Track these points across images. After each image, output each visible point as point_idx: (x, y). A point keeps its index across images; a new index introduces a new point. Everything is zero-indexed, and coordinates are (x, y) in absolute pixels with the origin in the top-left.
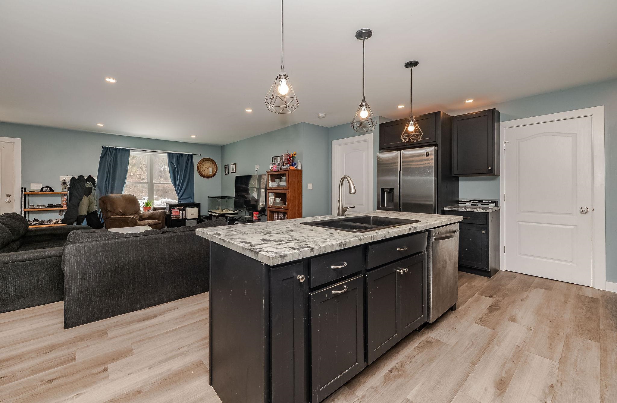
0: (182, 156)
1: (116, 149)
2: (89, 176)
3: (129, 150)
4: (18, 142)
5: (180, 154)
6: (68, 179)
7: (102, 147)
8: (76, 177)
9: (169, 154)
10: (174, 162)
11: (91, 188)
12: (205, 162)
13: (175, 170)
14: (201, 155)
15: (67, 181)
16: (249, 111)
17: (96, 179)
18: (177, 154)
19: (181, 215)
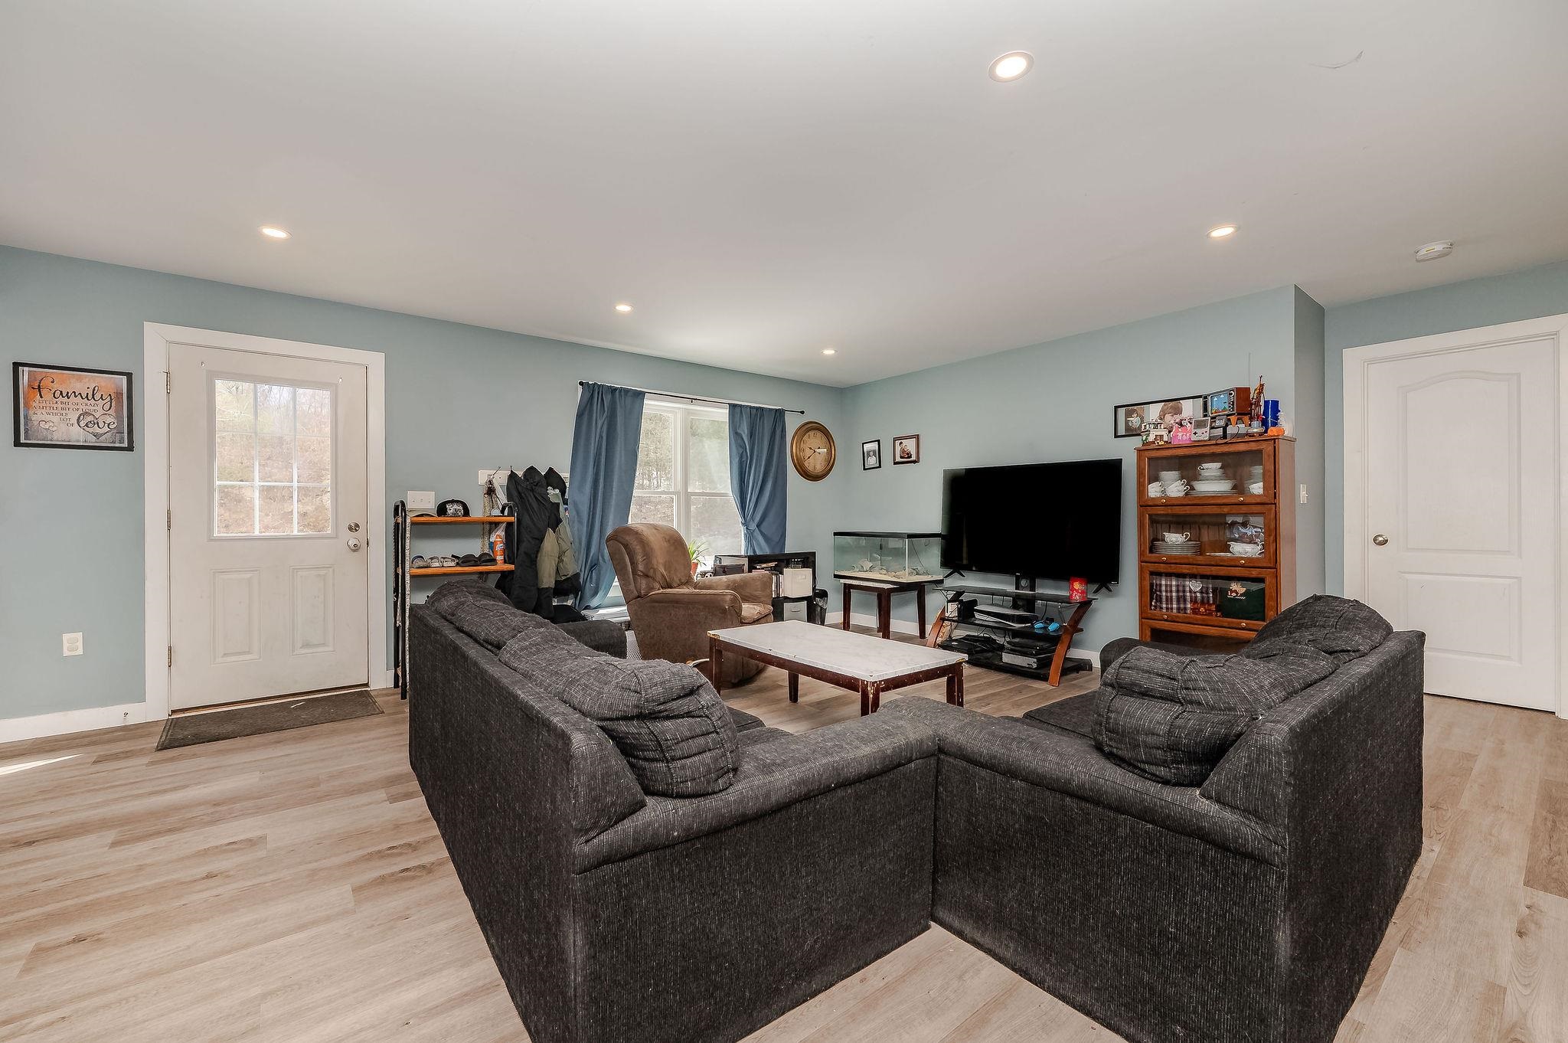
0: (762, 416)
1: (613, 390)
2: (551, 469)
3: (640, 396)
4: (376, 361)
5: (757, 409)
6: (501, 480)
7: (581, 384)
8: (520, 474)
9: (733, 407)
10: (744, 431)
11: (558, 505)
12: (810, 433)
13: (744, 453)
14: (802, 412)
15: (496, 485)
16: (1222, 232)
17: (565, 475)
18: (751, 407)
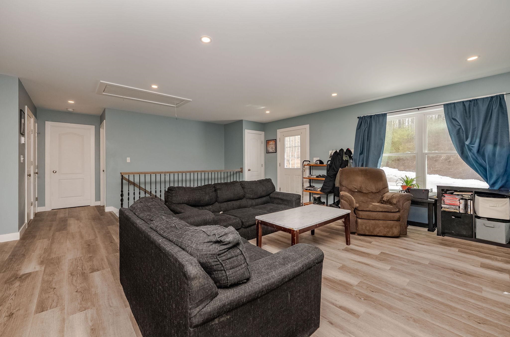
1: (371, 117)
2: (348, 149)
3: (385, 115)
4: (307, 127)
7: (358, 117)
8: (338, 151)
9: (446, 106)
10: (458, 117)
11: (348, 161)
17: (353, 151)
19: (462, 206)
